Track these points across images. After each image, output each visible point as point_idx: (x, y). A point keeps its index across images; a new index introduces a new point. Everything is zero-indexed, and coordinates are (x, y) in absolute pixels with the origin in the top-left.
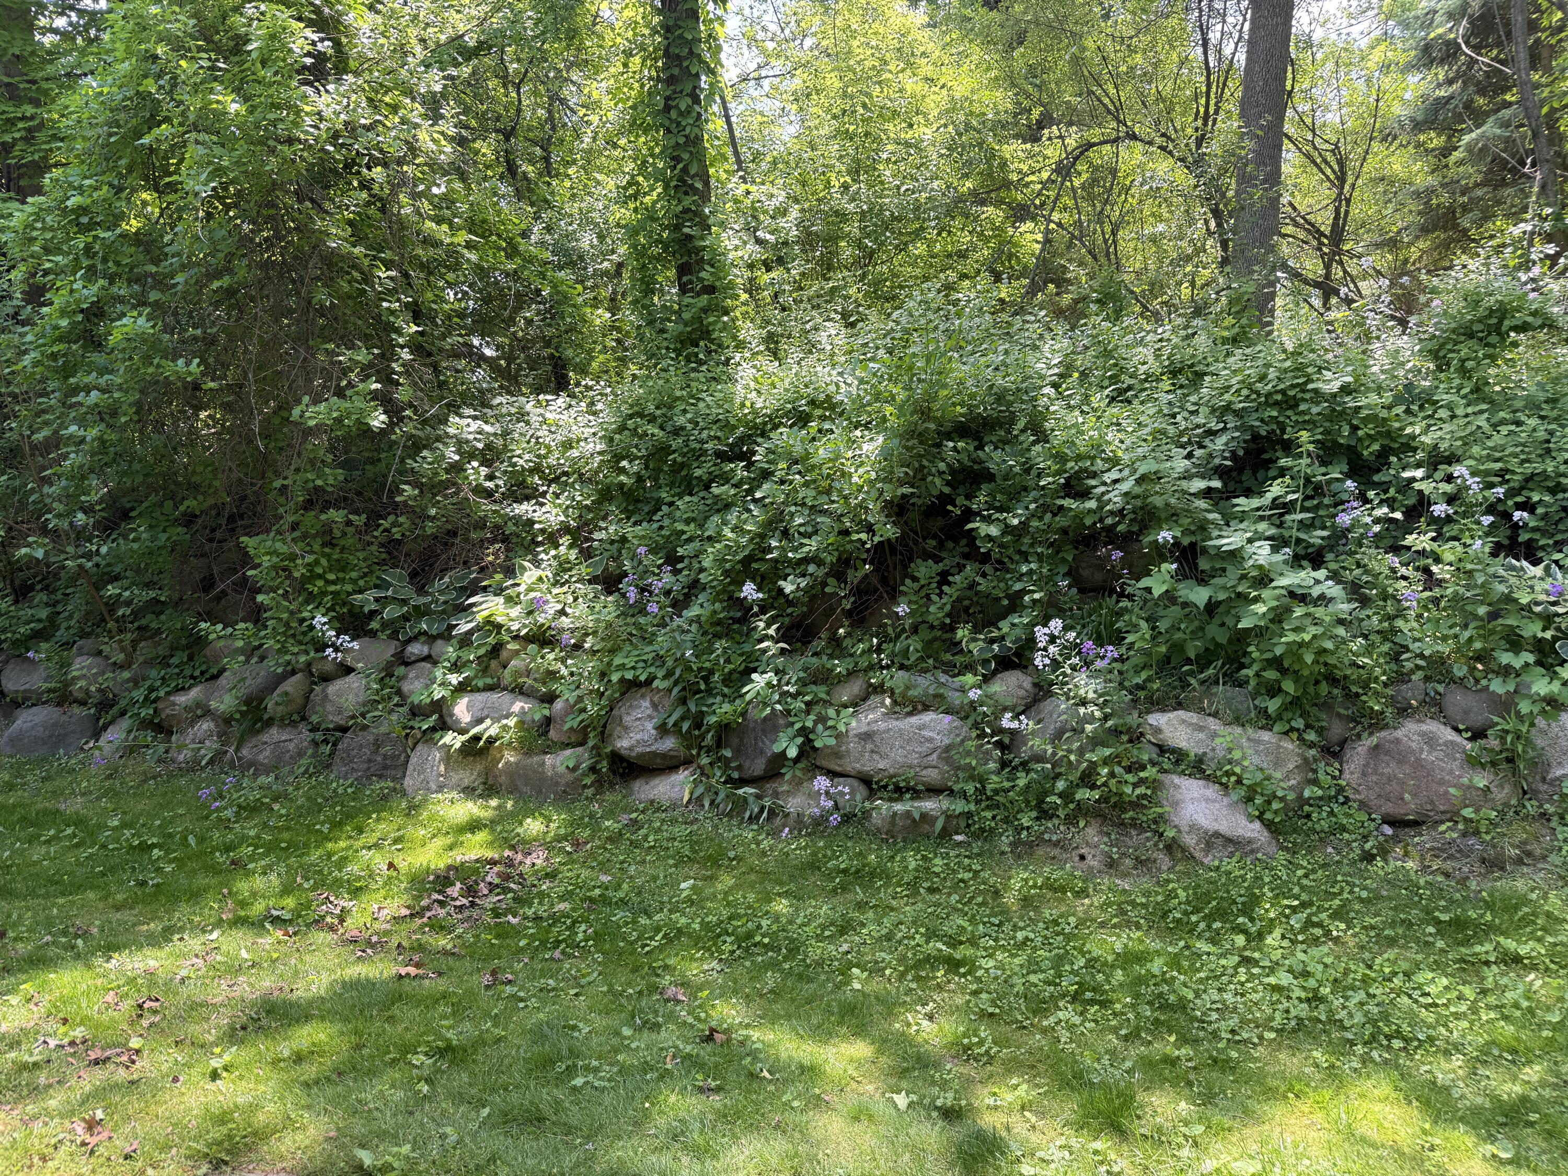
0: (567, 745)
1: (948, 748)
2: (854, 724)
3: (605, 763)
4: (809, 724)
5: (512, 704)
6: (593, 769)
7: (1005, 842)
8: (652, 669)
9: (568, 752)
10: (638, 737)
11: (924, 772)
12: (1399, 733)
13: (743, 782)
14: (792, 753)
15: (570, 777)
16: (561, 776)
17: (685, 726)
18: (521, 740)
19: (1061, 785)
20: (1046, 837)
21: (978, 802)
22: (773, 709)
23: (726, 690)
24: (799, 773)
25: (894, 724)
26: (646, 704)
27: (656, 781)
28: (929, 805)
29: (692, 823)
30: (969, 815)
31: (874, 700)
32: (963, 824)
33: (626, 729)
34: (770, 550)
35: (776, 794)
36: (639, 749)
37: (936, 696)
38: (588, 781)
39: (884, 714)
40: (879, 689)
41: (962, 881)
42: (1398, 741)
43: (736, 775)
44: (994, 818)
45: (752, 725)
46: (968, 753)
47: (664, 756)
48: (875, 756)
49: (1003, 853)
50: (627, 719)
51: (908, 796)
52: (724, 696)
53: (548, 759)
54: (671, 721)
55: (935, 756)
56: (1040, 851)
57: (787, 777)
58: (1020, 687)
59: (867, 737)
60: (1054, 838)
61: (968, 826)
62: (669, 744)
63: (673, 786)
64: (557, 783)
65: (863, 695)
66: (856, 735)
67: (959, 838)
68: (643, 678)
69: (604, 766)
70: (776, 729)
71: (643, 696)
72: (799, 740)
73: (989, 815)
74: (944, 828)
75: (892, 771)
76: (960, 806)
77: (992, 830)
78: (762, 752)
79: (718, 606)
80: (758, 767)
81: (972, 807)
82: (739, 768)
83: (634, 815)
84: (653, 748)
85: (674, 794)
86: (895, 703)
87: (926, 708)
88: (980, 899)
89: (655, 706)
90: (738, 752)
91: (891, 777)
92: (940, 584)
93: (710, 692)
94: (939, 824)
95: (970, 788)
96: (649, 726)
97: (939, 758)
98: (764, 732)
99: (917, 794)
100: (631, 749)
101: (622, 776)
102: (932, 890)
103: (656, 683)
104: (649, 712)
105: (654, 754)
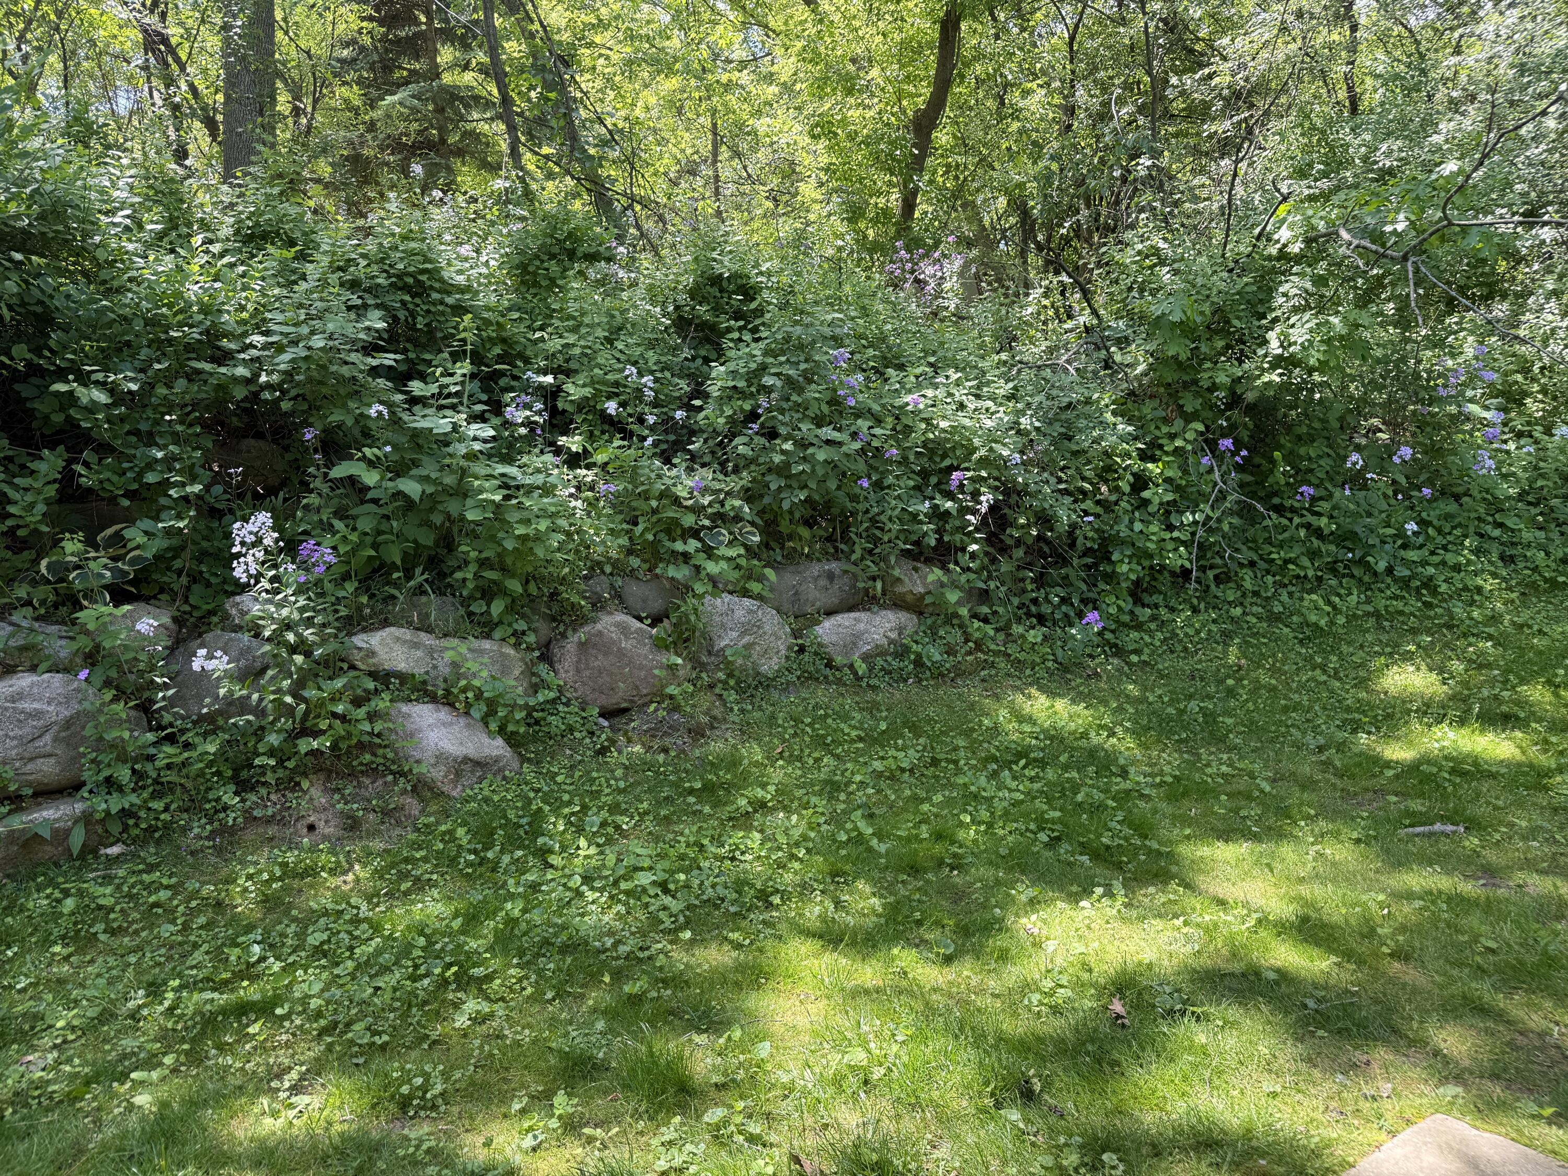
12: (599, 626)
19: (273, 739)
20: (257, 813)
21: (139, 791)
28: (48, 815)
30: (129, 812)
37: (22, 649)
42: (600, 633)
56: (250, 835)
60: (267, 812)
61: (126, 828)
67: (115, 850)
74: (85, 843)
76: (116, 803)
81: (134, 799)
87: (11, 669)
94: (75, 838)
99: (23, 803)
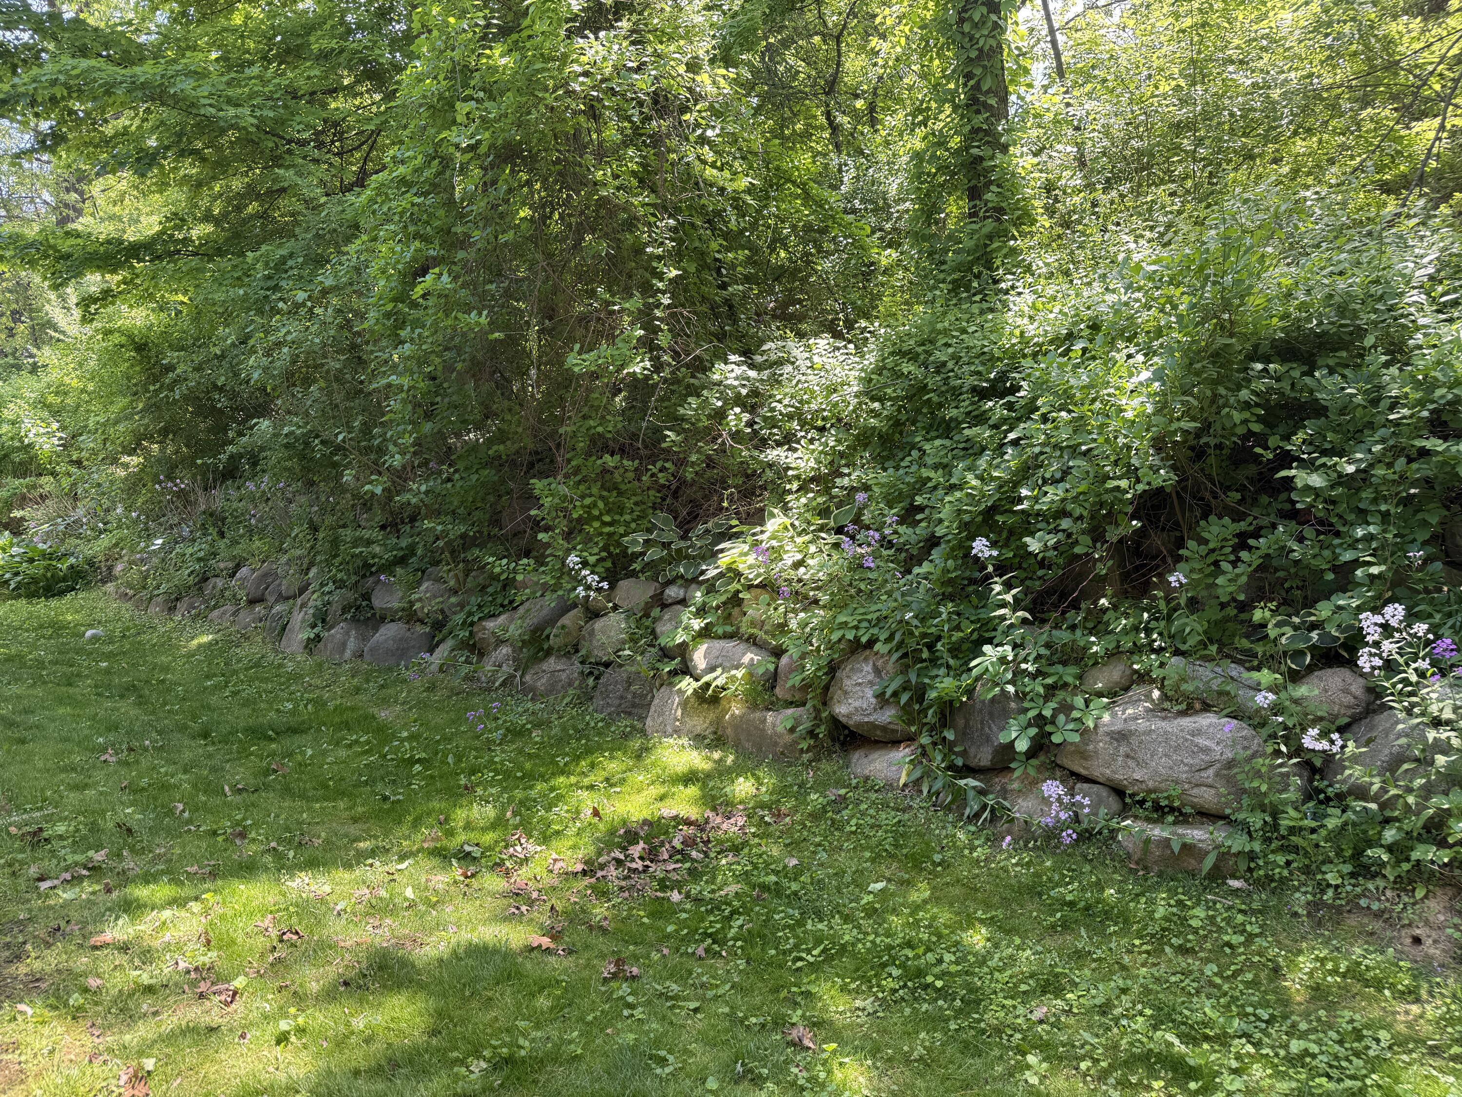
0: (790, 704)
1: (1230, 764)
2: (1106, 717)
3: (823, 728)
4: (1047, 713)
5: (744, 654)
6: (812, 734)
7: (1300, 899)
8: (875, 631)
9: (790, 711)
10: (857, 704)
11: (1195, 791)
13: (969, 771)
14: (1022, 746)
15: (788, 738)
16: (780, 736)
17: (904, 698)
18: (746, 693)
19: (1390, 835)
20: (1363, 902)
21: (1267, 840)
22: (1002, 690)
23: (951, 662)
24: (1032, 772)
25: (1157, 724)
26: (868, 668)
27: (875, 755)
28: (1197, 834)
29: (904, 811)
30: (1252, 856)
31: (1137, 691)
32: (1243, 867)
33: (846, 693)
34: (1020, 500)
35: (1004, 792)
36: (857, 718)
37: (1220, 693)
38: (804, 745)
39: (1148, 710)
40: (1143, 678)
41: (1228, 944)
43: (959, 762)
44: (1288, 863)
45: (978, 706)
46: (1258, 774)
47: (884, 728)
48: (1130, 762)
49: (1295, 914)
50: (848, 683)
51: (1170, 818)
52: (948, 667)
53: (770, 716)
54: (889, 692)
55: (1211, 772)
56: (1352, 921)
57: (1017, 774)
58: (1346, 691)
59: (1121, 736)
60: (1375, 906)
61: (1250, 870)
62: (887, 716)
63: (890, 765)
64: (776, 744)
65: (1125, 682)
66: (1108, 734)
67: (1235, 884)
68: (864, 640)
69: (822, 731)
70: (1006, 714)
71: (866, 659)
72: (1033, 731)
73: (1281, 859)
74: (1216, 867)
75: (1151, 784)
76: (1239, 843)
77: (1282, 880)
78: (988, 740)
79: (950, 563)
80: (984, 757)
81: (1257, 846)
82: (964, 754)
83: (842, 792)
84: (872, 719)
85: (891, 773)
86: (1165, 697)
87: (1207, 708)
88: (1249, 976)
89: (877, 671)
90: (964, 735)
91: (1150, 791)
92: (1236, 549)
93: (934, 661)
94: (1209, 862)
95: (1256, 821)
96: (869, 693)
97: (1217, 775)
98: (991, 715)
99: (1182, 818)
100: (849, 716)
101: (843, 744)
102: (1183, 950)
103: (878, 647)
104: (870, 677)
105: (873, 726)
